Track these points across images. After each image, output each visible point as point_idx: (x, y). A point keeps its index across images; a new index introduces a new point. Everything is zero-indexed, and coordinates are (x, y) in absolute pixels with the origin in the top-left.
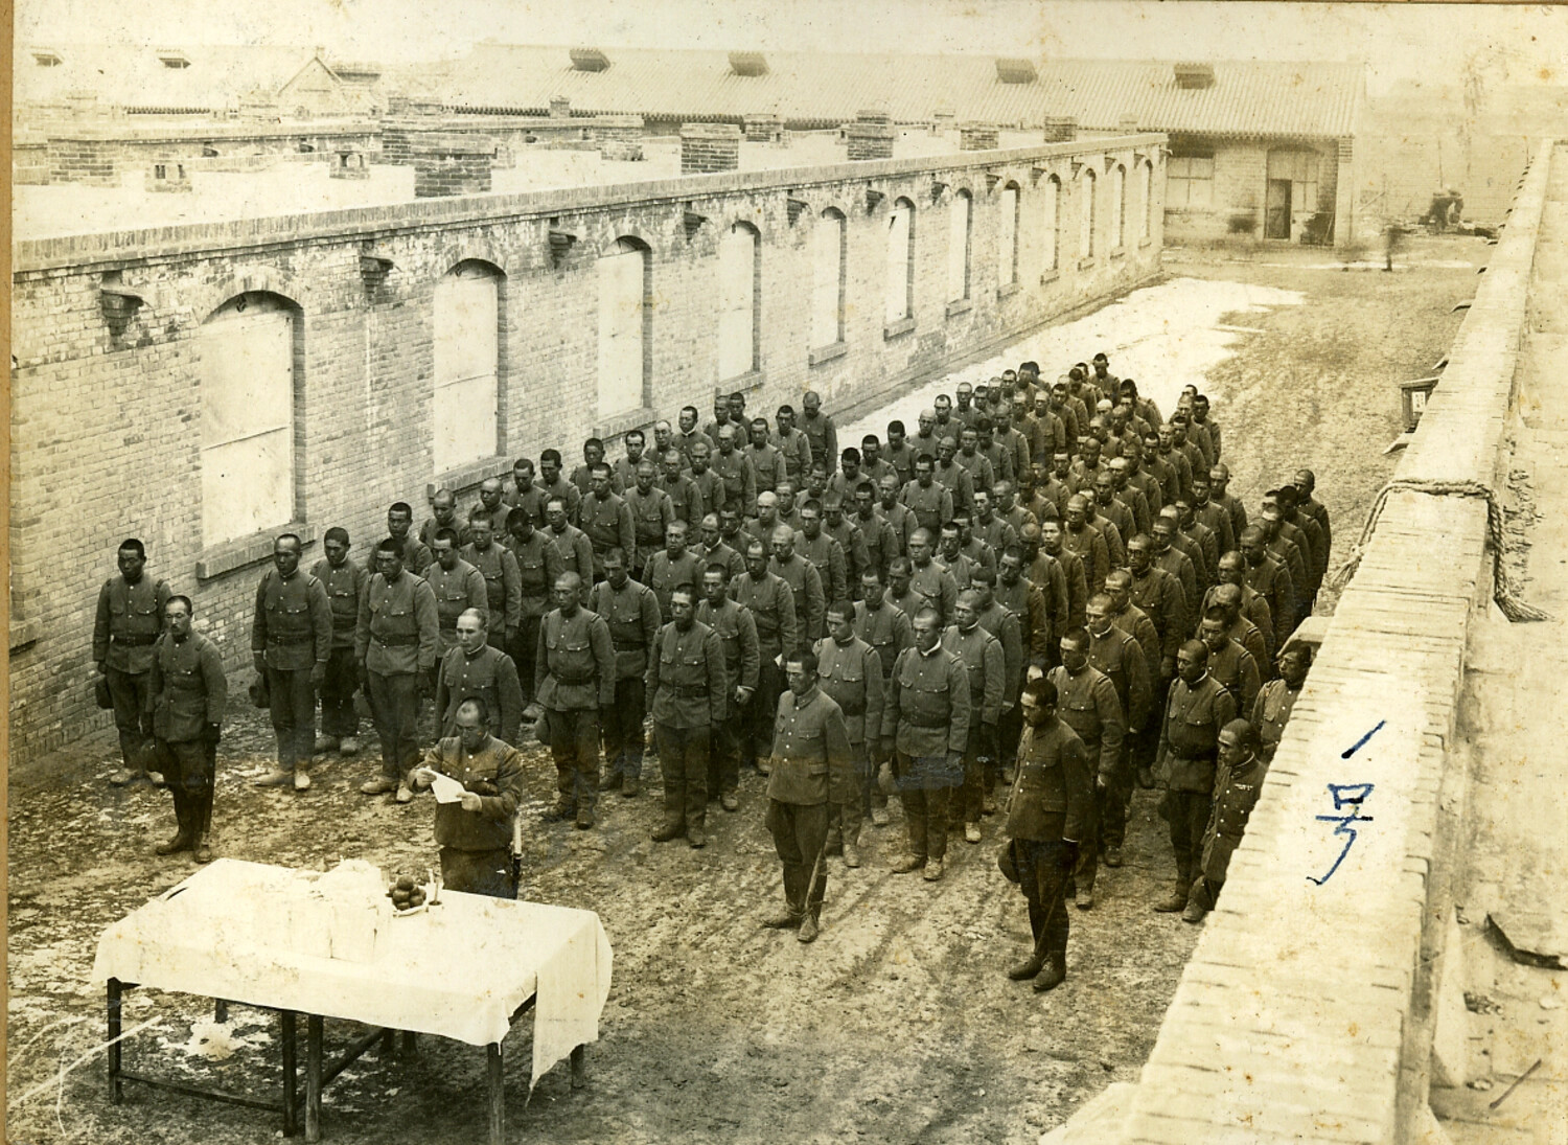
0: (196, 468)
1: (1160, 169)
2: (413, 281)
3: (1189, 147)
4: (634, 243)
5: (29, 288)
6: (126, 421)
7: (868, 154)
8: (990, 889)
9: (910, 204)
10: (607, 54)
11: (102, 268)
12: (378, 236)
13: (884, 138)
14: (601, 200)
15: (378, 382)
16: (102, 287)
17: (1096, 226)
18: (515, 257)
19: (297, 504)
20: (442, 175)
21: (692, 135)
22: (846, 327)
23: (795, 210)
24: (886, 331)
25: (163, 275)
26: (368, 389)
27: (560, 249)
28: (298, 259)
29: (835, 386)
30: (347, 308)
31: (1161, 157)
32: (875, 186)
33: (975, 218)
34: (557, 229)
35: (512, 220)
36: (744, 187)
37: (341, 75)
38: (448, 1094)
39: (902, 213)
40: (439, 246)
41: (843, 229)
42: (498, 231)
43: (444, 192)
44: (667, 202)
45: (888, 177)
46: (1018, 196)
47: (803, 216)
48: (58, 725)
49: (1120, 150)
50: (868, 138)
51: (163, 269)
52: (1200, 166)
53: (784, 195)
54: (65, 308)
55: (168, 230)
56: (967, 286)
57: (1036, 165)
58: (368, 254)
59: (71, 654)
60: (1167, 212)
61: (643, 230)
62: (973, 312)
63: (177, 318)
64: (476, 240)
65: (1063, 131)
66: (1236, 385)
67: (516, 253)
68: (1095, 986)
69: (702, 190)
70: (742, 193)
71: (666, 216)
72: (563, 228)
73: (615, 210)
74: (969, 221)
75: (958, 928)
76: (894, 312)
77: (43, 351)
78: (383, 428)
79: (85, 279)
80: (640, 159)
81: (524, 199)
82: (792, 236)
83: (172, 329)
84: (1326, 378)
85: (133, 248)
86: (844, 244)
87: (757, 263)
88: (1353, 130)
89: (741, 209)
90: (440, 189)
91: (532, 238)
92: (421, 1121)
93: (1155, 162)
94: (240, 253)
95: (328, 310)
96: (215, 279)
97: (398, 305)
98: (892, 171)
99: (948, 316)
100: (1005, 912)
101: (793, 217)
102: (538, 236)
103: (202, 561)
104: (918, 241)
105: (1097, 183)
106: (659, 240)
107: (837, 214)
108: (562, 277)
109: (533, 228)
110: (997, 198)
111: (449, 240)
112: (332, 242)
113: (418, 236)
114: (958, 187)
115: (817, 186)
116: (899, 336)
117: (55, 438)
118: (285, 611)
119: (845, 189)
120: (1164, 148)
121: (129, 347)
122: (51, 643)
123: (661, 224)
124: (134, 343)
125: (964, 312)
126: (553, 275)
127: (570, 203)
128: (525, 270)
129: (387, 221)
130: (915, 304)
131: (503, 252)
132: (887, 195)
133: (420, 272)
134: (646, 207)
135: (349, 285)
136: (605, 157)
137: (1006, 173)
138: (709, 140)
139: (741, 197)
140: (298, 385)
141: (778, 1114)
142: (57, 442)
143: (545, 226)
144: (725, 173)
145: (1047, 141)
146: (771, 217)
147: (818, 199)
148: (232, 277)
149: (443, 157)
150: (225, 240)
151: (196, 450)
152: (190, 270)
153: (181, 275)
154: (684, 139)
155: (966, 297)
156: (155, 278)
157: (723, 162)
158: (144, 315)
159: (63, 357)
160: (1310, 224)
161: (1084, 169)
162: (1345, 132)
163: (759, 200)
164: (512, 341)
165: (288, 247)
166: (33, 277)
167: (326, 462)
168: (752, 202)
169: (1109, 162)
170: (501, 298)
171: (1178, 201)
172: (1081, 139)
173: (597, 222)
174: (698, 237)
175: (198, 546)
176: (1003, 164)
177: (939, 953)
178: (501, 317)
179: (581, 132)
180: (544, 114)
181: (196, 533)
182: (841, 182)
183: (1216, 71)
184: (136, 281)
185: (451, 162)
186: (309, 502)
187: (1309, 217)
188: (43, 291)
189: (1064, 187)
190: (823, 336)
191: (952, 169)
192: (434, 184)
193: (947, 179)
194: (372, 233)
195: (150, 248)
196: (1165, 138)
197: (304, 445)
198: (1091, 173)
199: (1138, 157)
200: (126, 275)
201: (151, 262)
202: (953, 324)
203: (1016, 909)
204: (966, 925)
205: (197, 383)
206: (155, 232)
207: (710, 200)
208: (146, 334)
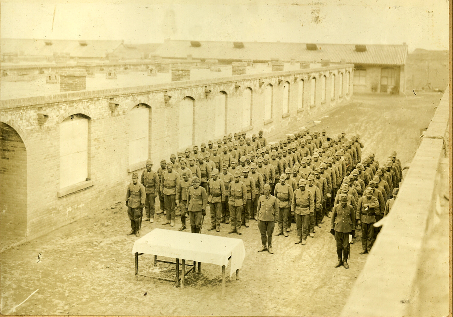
0: (128, 146)
1: (352, 74)
2: (175, 101)
3: (359, 67)
4: (224, 92)
5: (94, 101)
6: (114, 134)
7: (277, 70)
8: (325, 243)
9: (288, 83)
10: (200, 42)
11: (110, 97)
12: (168, 90)
13: (282, 66)
14: (217, 81)
15: (167, 126)
16: (110, 102)
17: (335, 89)
18: (197, 96)
19: (149, 155)
20: (179, 75)
21: (235, 65)
22: (273, 114)
23: (261, 84)
24: (283, 116)
25: (122, 99)
26: (165, 128)
27: (207, 93)
28: (151, 96)
29: (270, 130)
30: (161, 108)
31: (352, 70)
32: (280, 78)
33: (305, 87)
34: (207, 89)
35: (197, 86)
36: (249, 78)
37: (129, 48)
38: (209, 281)
39: (287, 85)
40: (181, 93)
41: (272, 89)
42: (194, 89)
43: (179, 79)
44: (231, 82)
45: (284, 76)
46: (315, 81)
47: (263, 86)
48: (98, 206)
49: (342, 68)
50: (278, 66)
51: (122, 98)
52: (362, 73)
53: (258, 81)
54: (102, 106)
55: (124, 88)
56: (303, 104)
57: (320, 73)
58: (166, 95)
59: (101, 189)
60: (354, 85)
61: (226, 89)
62: (304, 111)
63: (125, 109)
64: (189, 92)
65: (326, 64)
66: (375, 131)
67: (198, 94)
68: (352, 263)
69: (239, 79)
70: (248, 80)
71: (231, 86)
72: (208, 89)
73: (220, 84)
74: (303, 87)
75: (319, 251)
76: (285, 111)
77: (97, 117)
78: (168, 138)
79: (106, 100)
80: (220, 71)
81: (200, 81)
82: (260, 90)
83: (124, 112)
84: (399, 129)
85: (116, 92)
86: (272, 93)
87: (252, 98)
88: (405, 63)
89: (248, 84)
90: (178, 79)
91: (201, 91)
92: (204, 285)
93: (351, 72)
94: (139, 94)
95: (157, 108)
96: (133, 100)
97: (172, 107)
98: (284, 74)
99: (298, 112)
100: (329, 248)
101: (260, 86)
102: (202, 90)
103: (129, 168)
104: (291, 92)
105: (336, 77)
106: (229, 92)
107: (271, 85)
108: (207, 101)
109: (201, 88)
110: (310, 82)
111: (183, 91)
112: (158, 91)
113: (176, 90)
114: (301, 78)
115: (266, 78)
116: (286, 117)
117: (98, 137)
118: (148, 179)
119: (273, 79)
120: (353, 68)
121: (115, 116)
122: (97, 186)
123: (230, 88)
124: (116, 115)
125: (302, 111)
126: (206, 100)
127: (210, 82)
128: (200, 99)
129: (170, 87)
130: (290, 109)
131: (195, 94)
132: (284, 80)
133: (177, 99)
134: (227, 83)
135: (162, 102)
136: (211, 71)
137: (313, 75)
138: (239, 66)
139: (248, 81)
140: (150, 126)
141: (283, 285)
142: (99, 138)
143: (204, 88)
144: (244, 75)
145: (322, 66)
146: (255, 86)
147: (267, 81)
148: (137, 100)
149: (179, 71)
150: (135, 91)
151: (128, 141)
152: (128, 98)
153: (126, 99)
154: (233, 66)
155: (303, 107)
156: (121, 100)
157: (242, 72)
158: (119, 108)
159: (101, 118)
160: (393, 89)
161: (332, 74)
162: (402, 64)
163: (252, 82)
164: (196, 117)
165: (149, 92)
166: (95, 99)
167: (156, 145)
168: (251, 82)
169: (339, 72)
170: (194, 106)
171: (357, 82)
172: (331, 65)
173: (215, 87)
174: (238, 91)
175: (128, 165)
176: (312, 72)
177: (315, 255)
178: (194, 111)
179: (195, 64)
180: (186, 59)
181: (128, 161)
182: (272, 77)
183: (366, 47)
184: (117, 100)
185: (181, 72)
186: (152, 155)
187: (392, 87)
188: (97, 102)
189: (327, 78)
190: (267, 117)
191: (299, 74)
192: (177, 77)
193: (298, 76)
194: (167, 90)
195: (120, 93)
196: (353, 65)
197: (151, 141)
198: (334, 75)
199: (346, 71)
200: (115, 99)
201: (120, 96)
202: (299, 114)
203: (332, 247)
204: (320, 250)
205: (129, 125)
206: (121, 89)
207: (241, 81)
208: (119, 113)
